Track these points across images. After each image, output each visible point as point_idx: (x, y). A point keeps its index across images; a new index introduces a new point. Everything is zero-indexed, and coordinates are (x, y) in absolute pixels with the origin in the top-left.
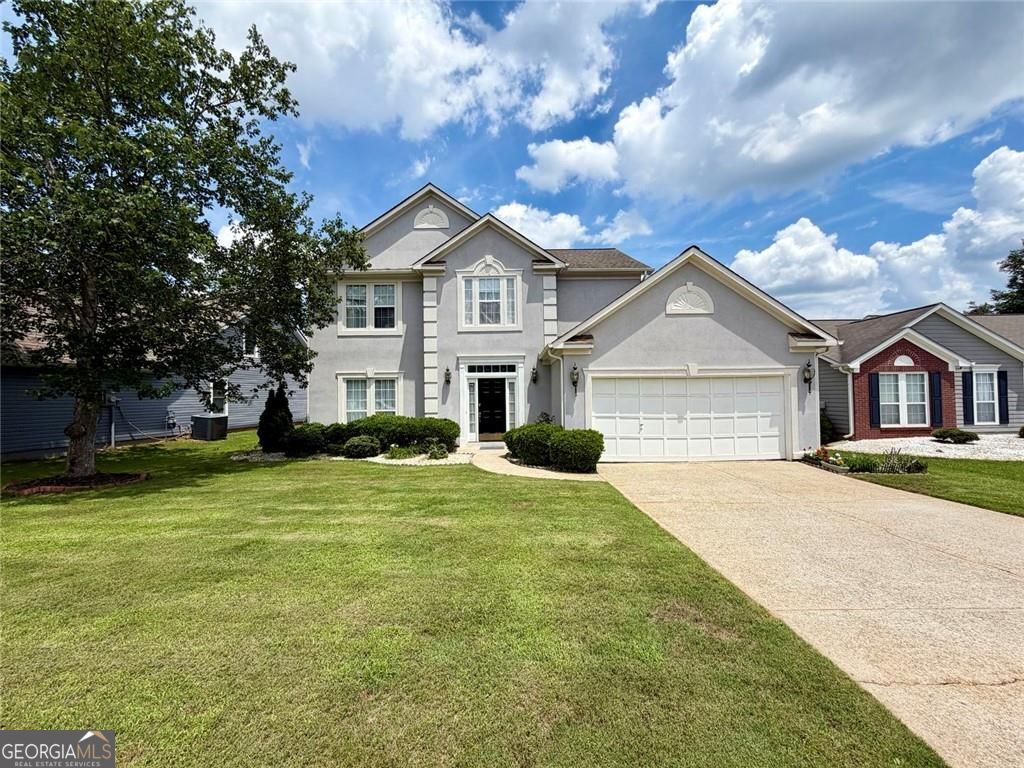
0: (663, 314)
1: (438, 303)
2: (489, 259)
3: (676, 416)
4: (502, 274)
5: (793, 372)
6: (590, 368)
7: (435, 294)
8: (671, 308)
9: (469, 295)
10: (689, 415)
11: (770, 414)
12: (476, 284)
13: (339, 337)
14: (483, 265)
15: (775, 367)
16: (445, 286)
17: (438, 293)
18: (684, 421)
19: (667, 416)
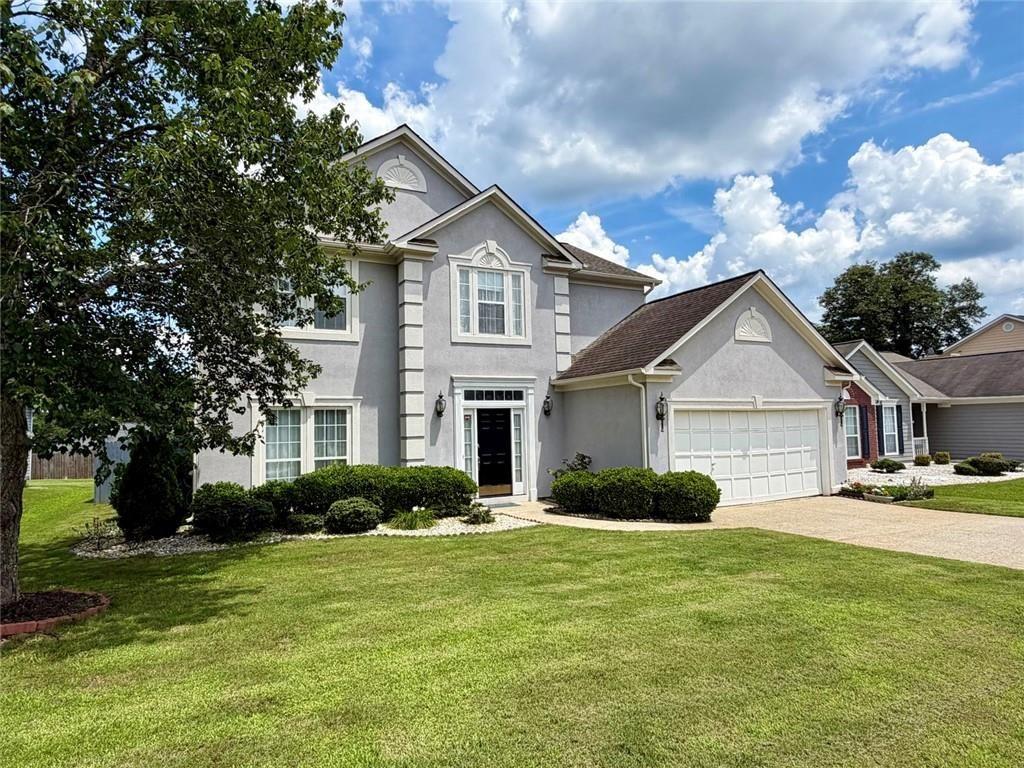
0: (733, 340)
1: (425, 298)
2: (493, 245)
3: (741, 453)
4: (508, 267)
5: (828, 406)
6: (674, 399)
7: (421, 286)
9: (466, 292)
10: (752, 451)
11: (809, 448)
12: (474, 277)
14: (484, 253)
15: (817, 400)
16: (433, 275)
17: (425, 284)
18: (748, 459)
19: (734, 453)
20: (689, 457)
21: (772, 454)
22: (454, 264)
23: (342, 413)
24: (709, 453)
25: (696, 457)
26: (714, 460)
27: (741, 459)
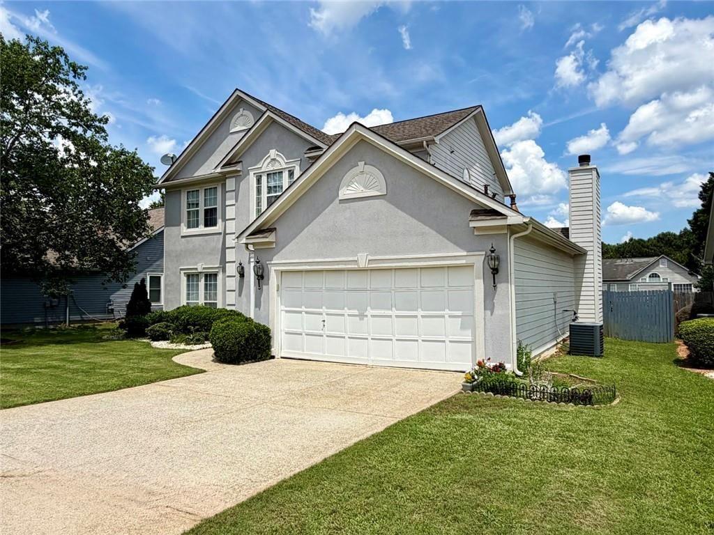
0: (337, 201)
1: (236, 201)
2: (273, 153)
3: (356, 312)
4: (285, 166)
5: (478, 260)
6: (272, 262)
7: (234, 193)
8: (345, 193)
9: (259, 191)
10: (370, 312)
11: (459, 313)
12: (264, 179)
13: (183, 237)
14: (269, 160)
15: (457, 255)
16: (241, 183)
17: (236, 191)
18: (365, 318)
19: (346, 311)
20: (300, 312)
21: (397, 316)
22: (251, 173)
23: (216, 275)
24: (321, 310)
25: (307, 313)
26: (326, 317)
27: (358, 318)
